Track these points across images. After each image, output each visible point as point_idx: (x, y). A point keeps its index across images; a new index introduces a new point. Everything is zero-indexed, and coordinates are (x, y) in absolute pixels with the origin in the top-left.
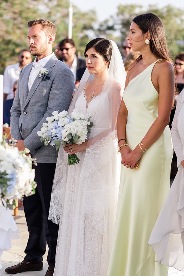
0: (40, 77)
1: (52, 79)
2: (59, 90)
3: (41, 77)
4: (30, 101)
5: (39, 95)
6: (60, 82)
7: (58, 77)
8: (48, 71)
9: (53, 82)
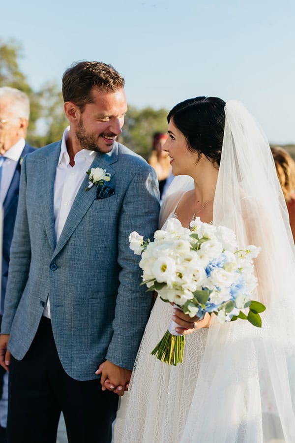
0: (89, 189)
1: (121, 193)
2: (140, 216)
3: (92, 187)
4: (70, 243)
5: (93, 231)
6: (140, 198)
7: (133, 188)
8: (108, 174)
9: (123, 200)
